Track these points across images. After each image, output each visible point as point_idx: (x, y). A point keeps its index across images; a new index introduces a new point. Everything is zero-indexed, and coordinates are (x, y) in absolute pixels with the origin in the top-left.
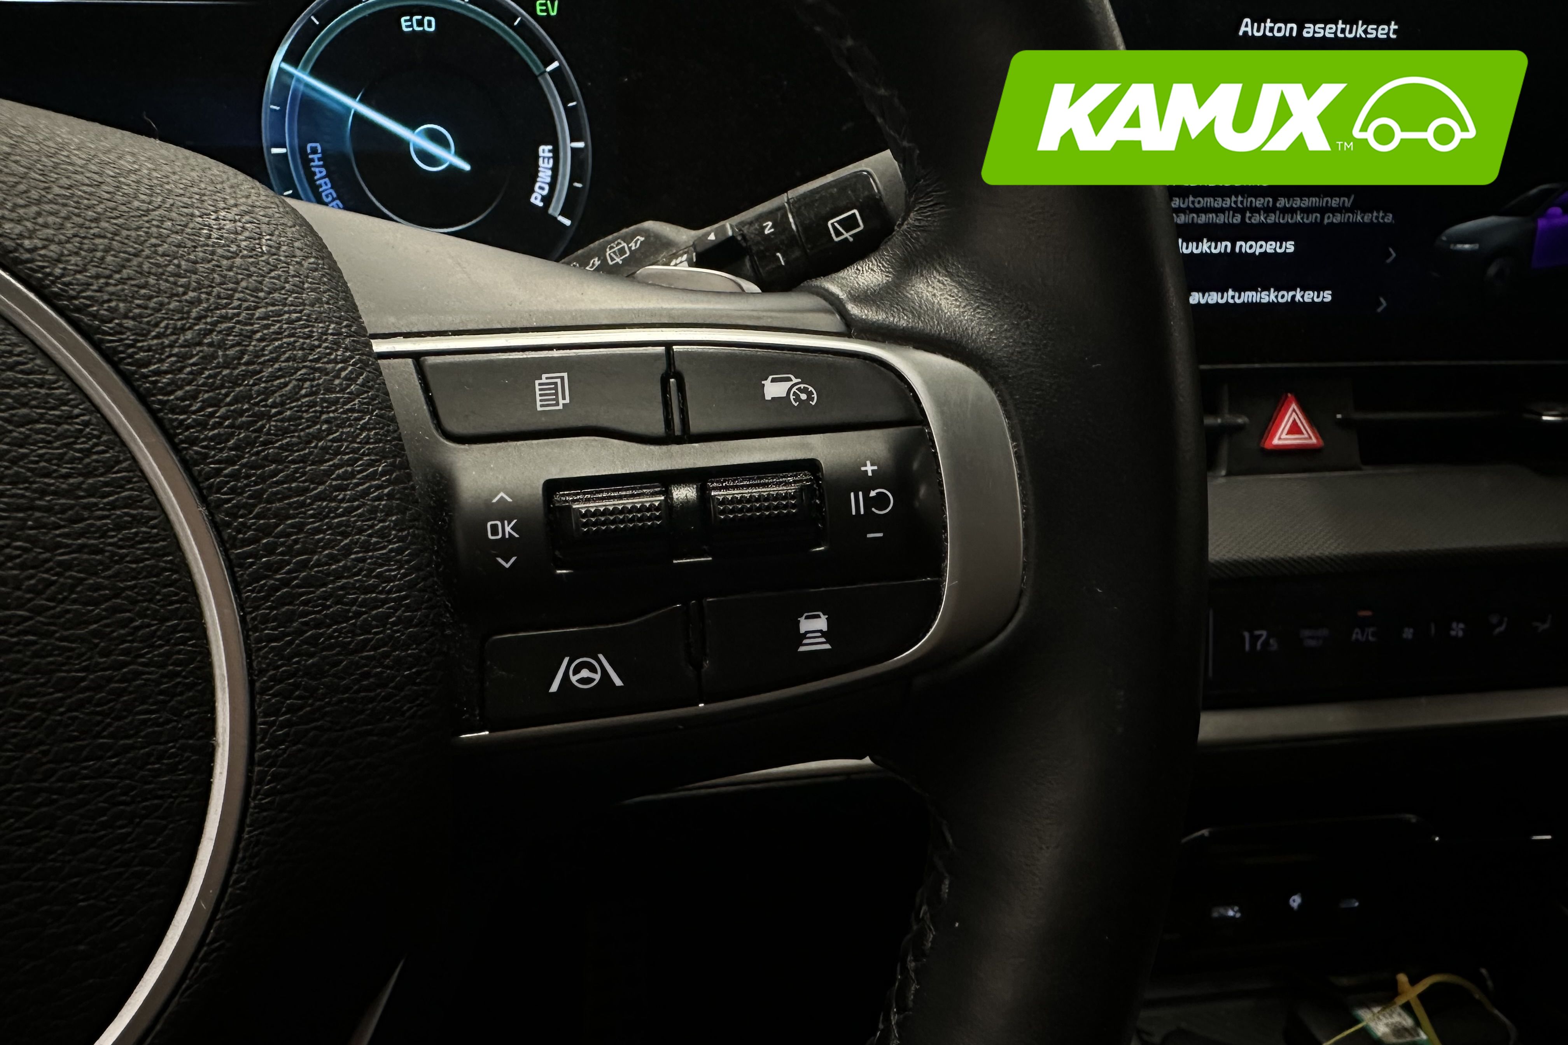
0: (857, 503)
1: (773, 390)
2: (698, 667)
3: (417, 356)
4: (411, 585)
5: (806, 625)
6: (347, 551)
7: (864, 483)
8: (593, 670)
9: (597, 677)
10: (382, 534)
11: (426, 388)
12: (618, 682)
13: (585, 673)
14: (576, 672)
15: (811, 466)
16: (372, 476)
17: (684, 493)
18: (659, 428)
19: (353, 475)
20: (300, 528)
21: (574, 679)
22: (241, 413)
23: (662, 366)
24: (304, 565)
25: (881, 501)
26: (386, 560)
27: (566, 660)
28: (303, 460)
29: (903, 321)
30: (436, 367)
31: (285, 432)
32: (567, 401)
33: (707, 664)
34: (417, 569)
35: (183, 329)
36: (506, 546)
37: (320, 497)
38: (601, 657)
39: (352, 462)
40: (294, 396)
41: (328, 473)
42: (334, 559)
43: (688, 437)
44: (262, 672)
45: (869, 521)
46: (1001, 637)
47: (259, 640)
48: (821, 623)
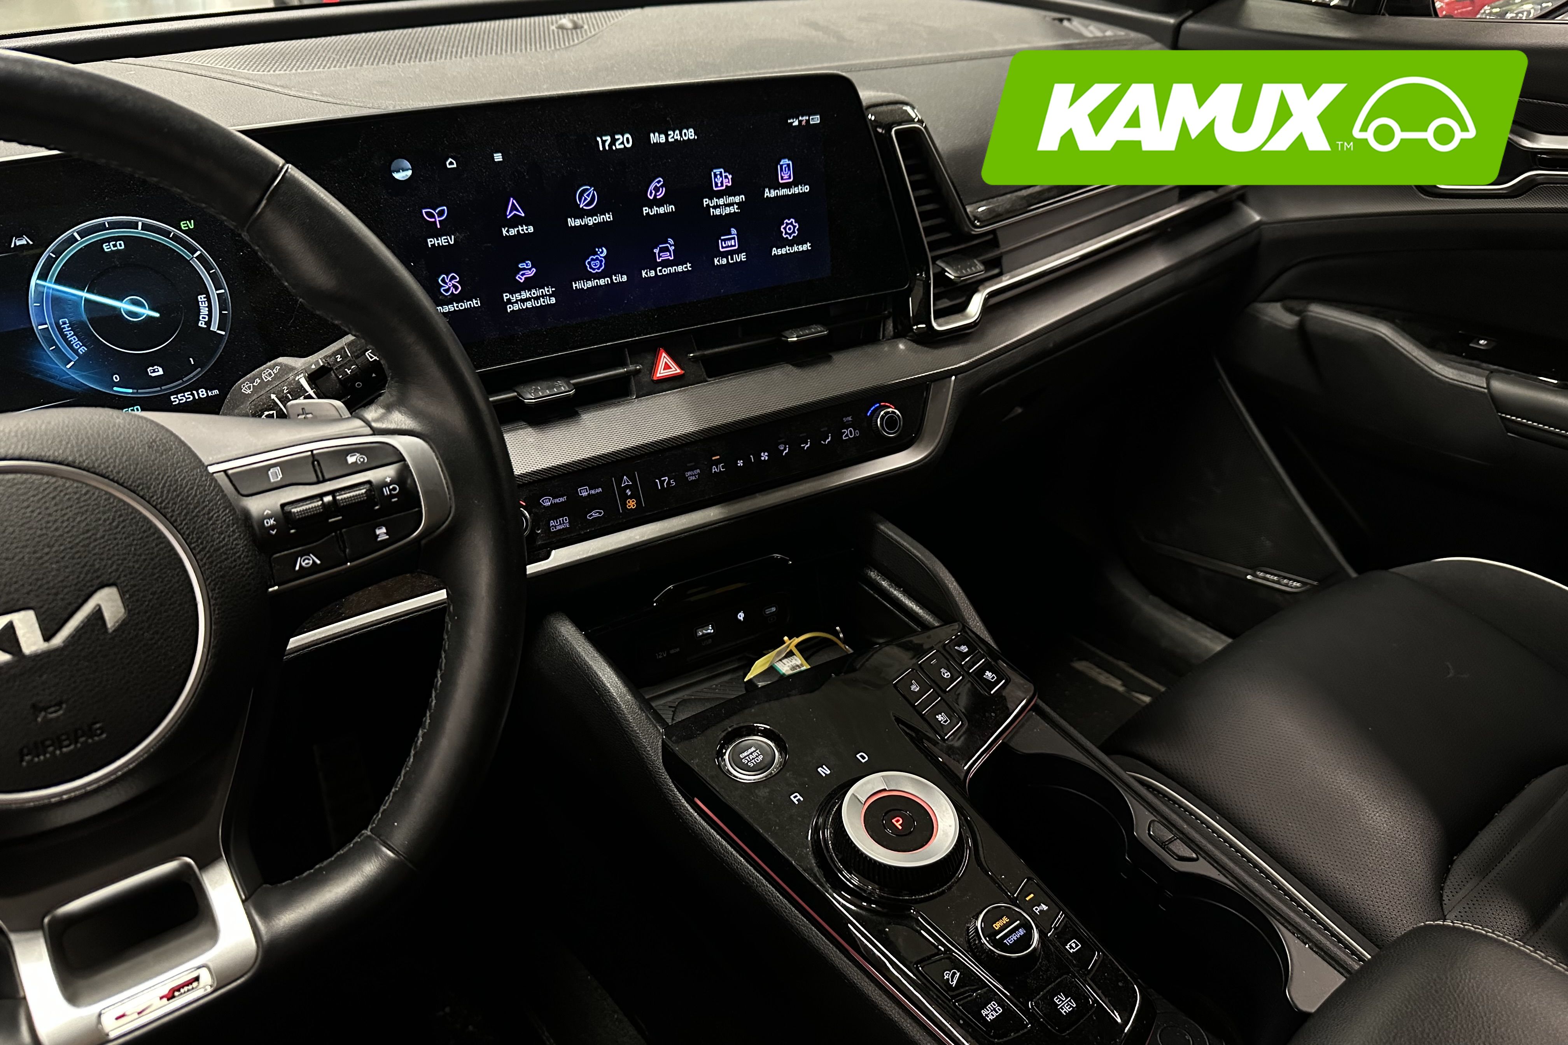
0: (386, 491)
1: (351, 459)
2: (344, 552)
3: (225, 471)
4: (246, 545)
5: (378, 532)
6: (224, 539)
7: (388, 485)
8: (309, 560)
9: (311, 562)
10: (233, 531)
11: (231, 481)
12: (318, 562)
13: (307, 561)
14: (304, 561)
15: (369, 482)
16: (225, 515)
17: (328, 499)
18: (314, 479)
19: (219, 516)
20: (208, 535)
21: (303, 564)
22: (182, 505)
23: (311, 459)
24: (212, 546)
25: (394, 489)
26: (236, 539)
27: (299, 559)
28: (204, 514)
29: (392, 426)
30: (234, 474)
31: (195, 508)
32: (281, 476)
33: (347, 550)
34: (246, 539)
35: (159, 484)
36: (272, 527)
37: (212, 524)
38: (311, 555)
39: (218, 512)
40: (196, 495)
41: (212, 516)
42: (220, 542)
43: (325, 480)
44: (208, 579)
45: (392, 496)
46: (447, 523)
47: (205, 570)
48: (384, 530)
